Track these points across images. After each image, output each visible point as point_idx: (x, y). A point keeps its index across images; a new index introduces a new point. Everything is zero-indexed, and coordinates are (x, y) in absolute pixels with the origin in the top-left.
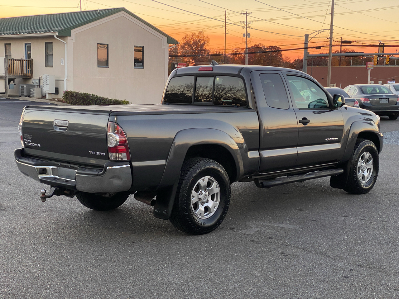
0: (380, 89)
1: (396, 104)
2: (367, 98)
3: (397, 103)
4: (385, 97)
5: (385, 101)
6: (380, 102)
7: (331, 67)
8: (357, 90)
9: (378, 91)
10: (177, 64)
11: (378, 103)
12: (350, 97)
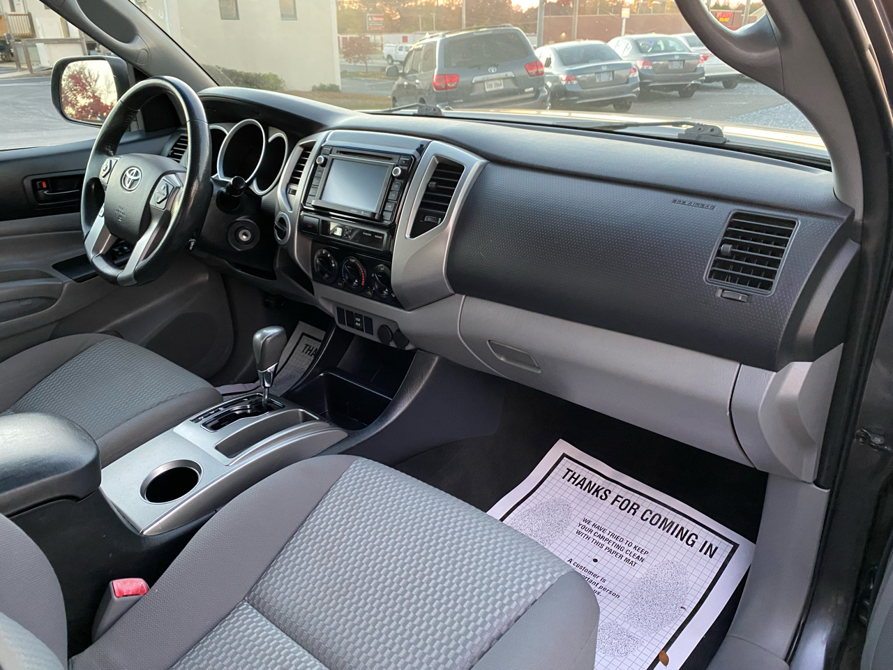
0: (666, 44)
1: (695, 71)
2: (647, 61)
3: (696, 68)
4: (677, 58)
5: (676, 66)
6: (670, 67)
7: (577, 16)
8: (630, 46)
9: (663, 48)
10: (371, 16)
11: (665, 69)
12: (621, 60)
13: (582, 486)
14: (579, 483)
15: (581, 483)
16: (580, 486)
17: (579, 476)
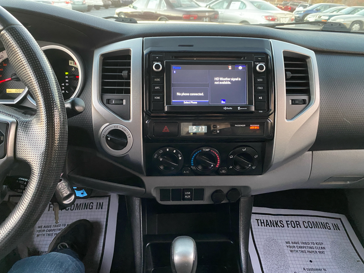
13: (269, 224)
14: (267, 225)
15: (267, 224)
16: (268, 226)
17: (263, 220)
